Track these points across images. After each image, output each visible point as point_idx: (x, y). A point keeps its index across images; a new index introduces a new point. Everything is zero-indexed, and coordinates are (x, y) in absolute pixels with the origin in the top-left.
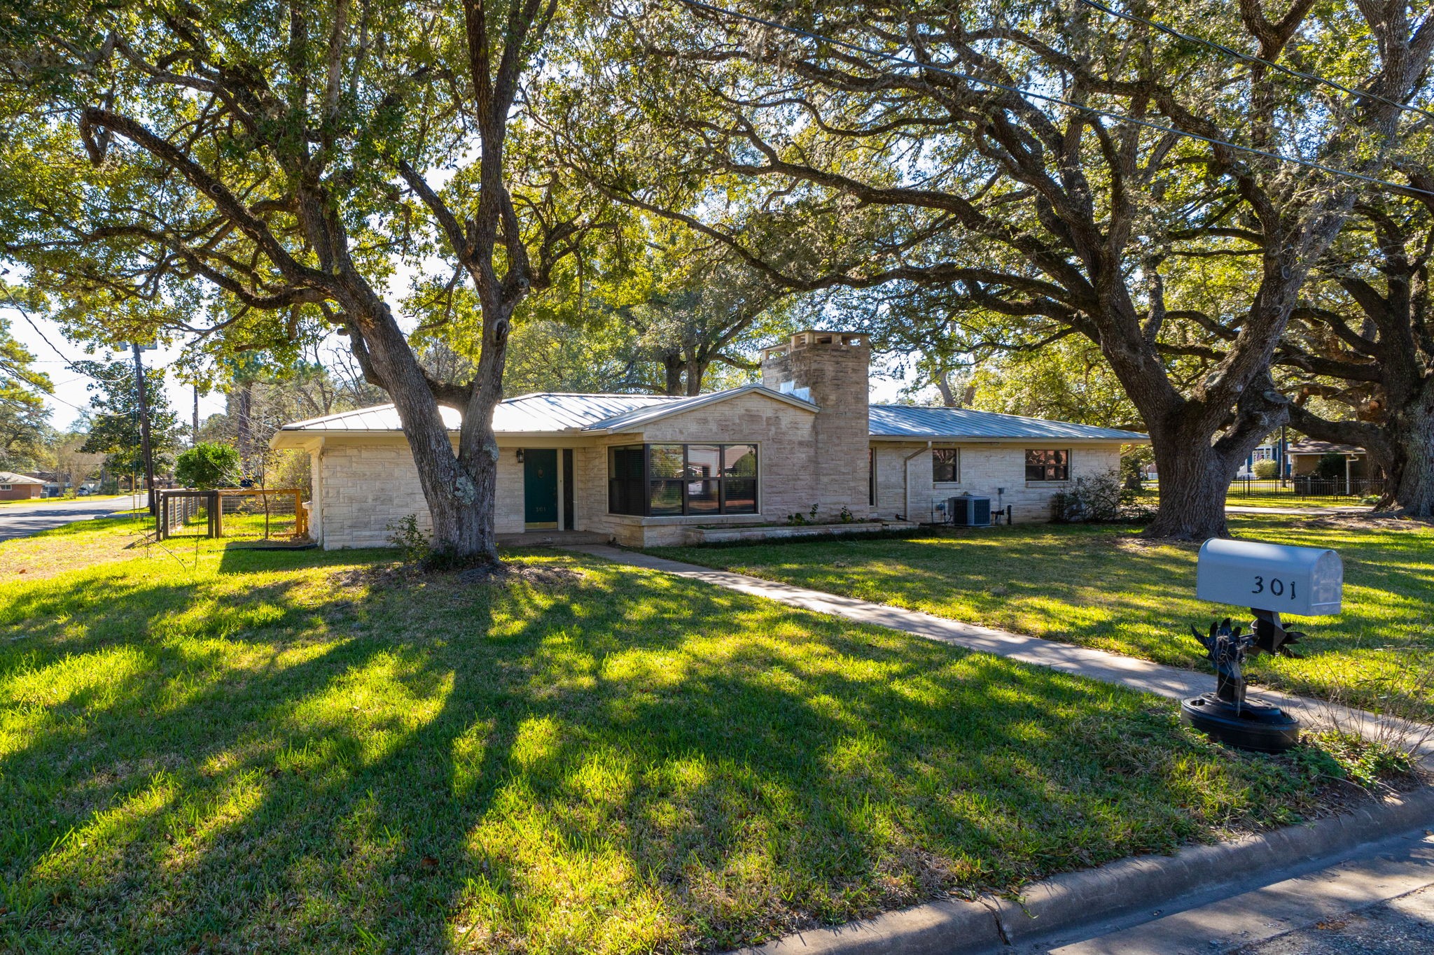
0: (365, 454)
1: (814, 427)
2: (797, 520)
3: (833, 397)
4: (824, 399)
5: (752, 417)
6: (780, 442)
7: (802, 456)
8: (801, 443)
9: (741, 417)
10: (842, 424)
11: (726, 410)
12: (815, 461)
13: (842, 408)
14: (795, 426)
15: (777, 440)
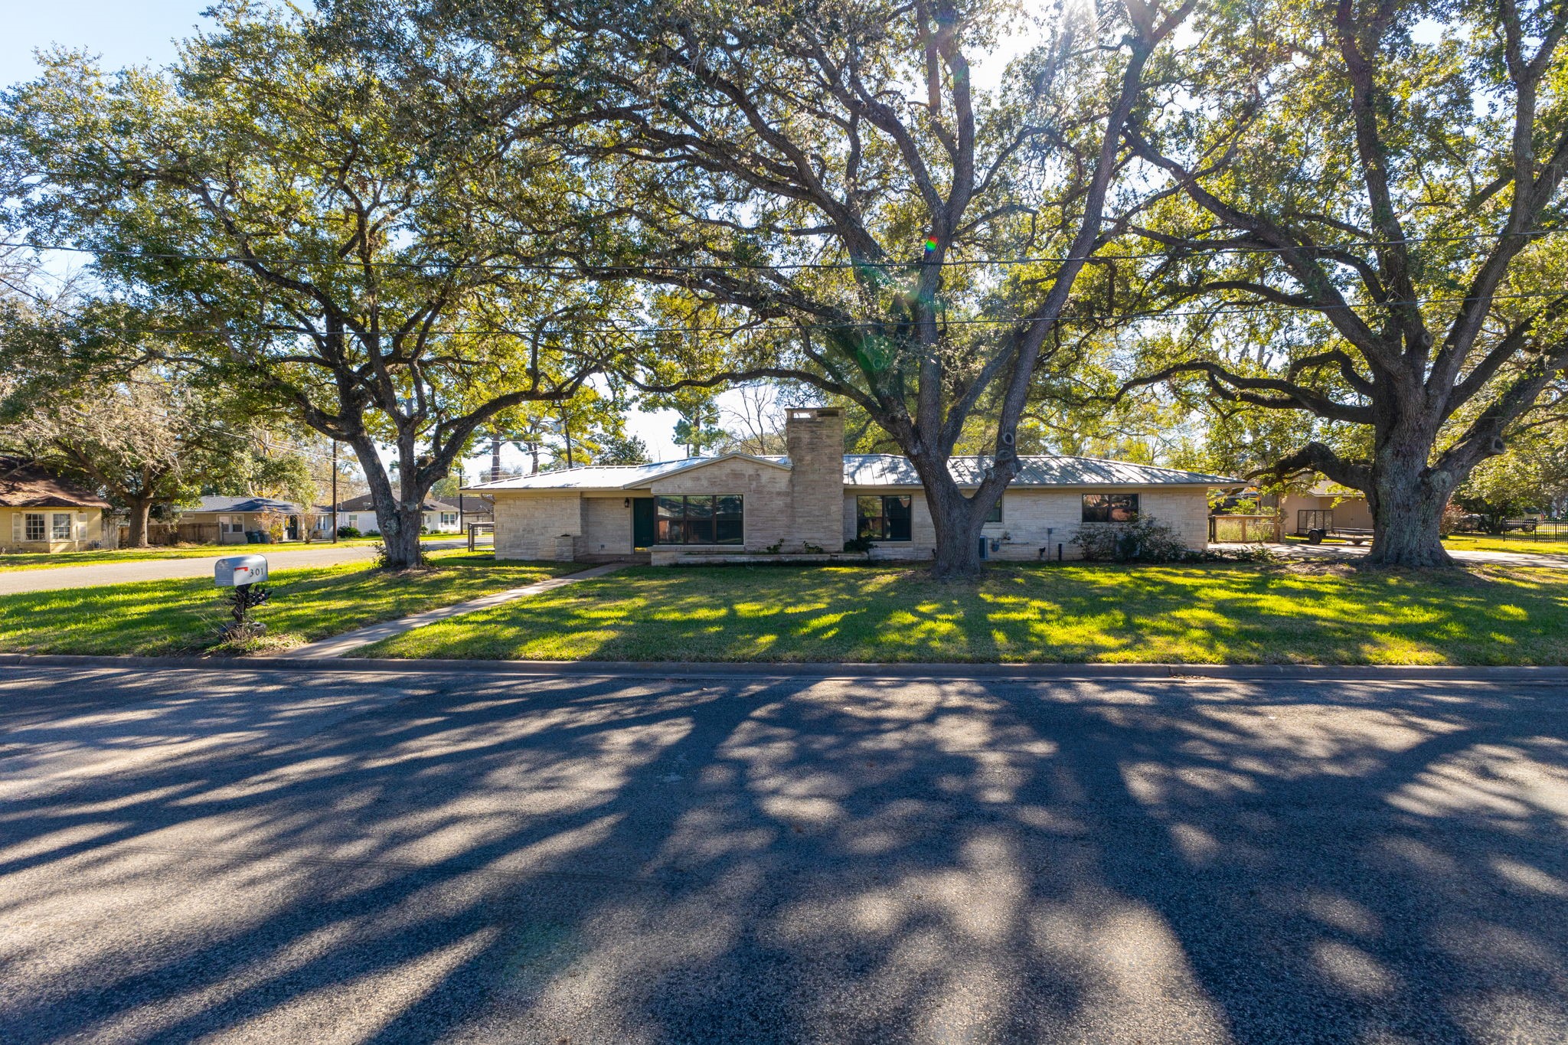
0: (518, 503)
1: (791, 481)
2: (774, 550)
3: (808, 458)
4: (801, 460)
5: (736, 475)
6: (760, 492)
7: (779, 503)
8: (779, 494)
9: (727, 475)
10: (816, 477)
11: (715, 471)
12: (791, 506)
13: (816, 466)
14: (773, 480)
15: (759, 491)
